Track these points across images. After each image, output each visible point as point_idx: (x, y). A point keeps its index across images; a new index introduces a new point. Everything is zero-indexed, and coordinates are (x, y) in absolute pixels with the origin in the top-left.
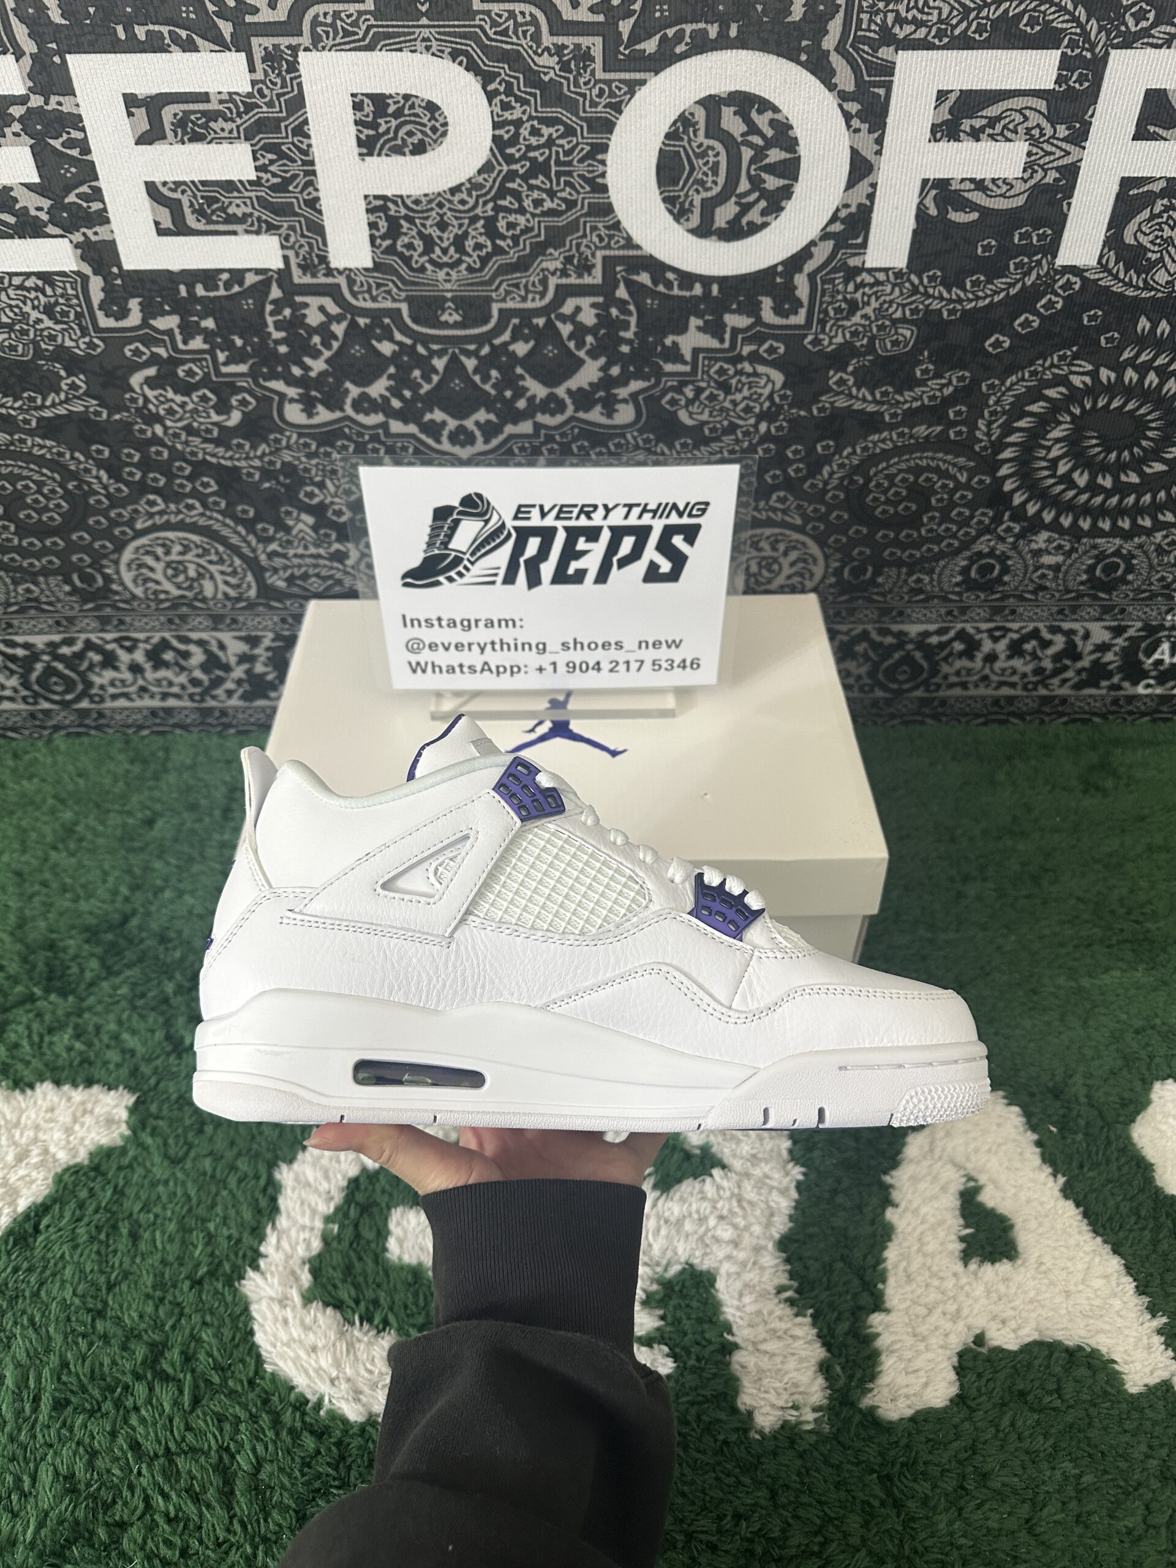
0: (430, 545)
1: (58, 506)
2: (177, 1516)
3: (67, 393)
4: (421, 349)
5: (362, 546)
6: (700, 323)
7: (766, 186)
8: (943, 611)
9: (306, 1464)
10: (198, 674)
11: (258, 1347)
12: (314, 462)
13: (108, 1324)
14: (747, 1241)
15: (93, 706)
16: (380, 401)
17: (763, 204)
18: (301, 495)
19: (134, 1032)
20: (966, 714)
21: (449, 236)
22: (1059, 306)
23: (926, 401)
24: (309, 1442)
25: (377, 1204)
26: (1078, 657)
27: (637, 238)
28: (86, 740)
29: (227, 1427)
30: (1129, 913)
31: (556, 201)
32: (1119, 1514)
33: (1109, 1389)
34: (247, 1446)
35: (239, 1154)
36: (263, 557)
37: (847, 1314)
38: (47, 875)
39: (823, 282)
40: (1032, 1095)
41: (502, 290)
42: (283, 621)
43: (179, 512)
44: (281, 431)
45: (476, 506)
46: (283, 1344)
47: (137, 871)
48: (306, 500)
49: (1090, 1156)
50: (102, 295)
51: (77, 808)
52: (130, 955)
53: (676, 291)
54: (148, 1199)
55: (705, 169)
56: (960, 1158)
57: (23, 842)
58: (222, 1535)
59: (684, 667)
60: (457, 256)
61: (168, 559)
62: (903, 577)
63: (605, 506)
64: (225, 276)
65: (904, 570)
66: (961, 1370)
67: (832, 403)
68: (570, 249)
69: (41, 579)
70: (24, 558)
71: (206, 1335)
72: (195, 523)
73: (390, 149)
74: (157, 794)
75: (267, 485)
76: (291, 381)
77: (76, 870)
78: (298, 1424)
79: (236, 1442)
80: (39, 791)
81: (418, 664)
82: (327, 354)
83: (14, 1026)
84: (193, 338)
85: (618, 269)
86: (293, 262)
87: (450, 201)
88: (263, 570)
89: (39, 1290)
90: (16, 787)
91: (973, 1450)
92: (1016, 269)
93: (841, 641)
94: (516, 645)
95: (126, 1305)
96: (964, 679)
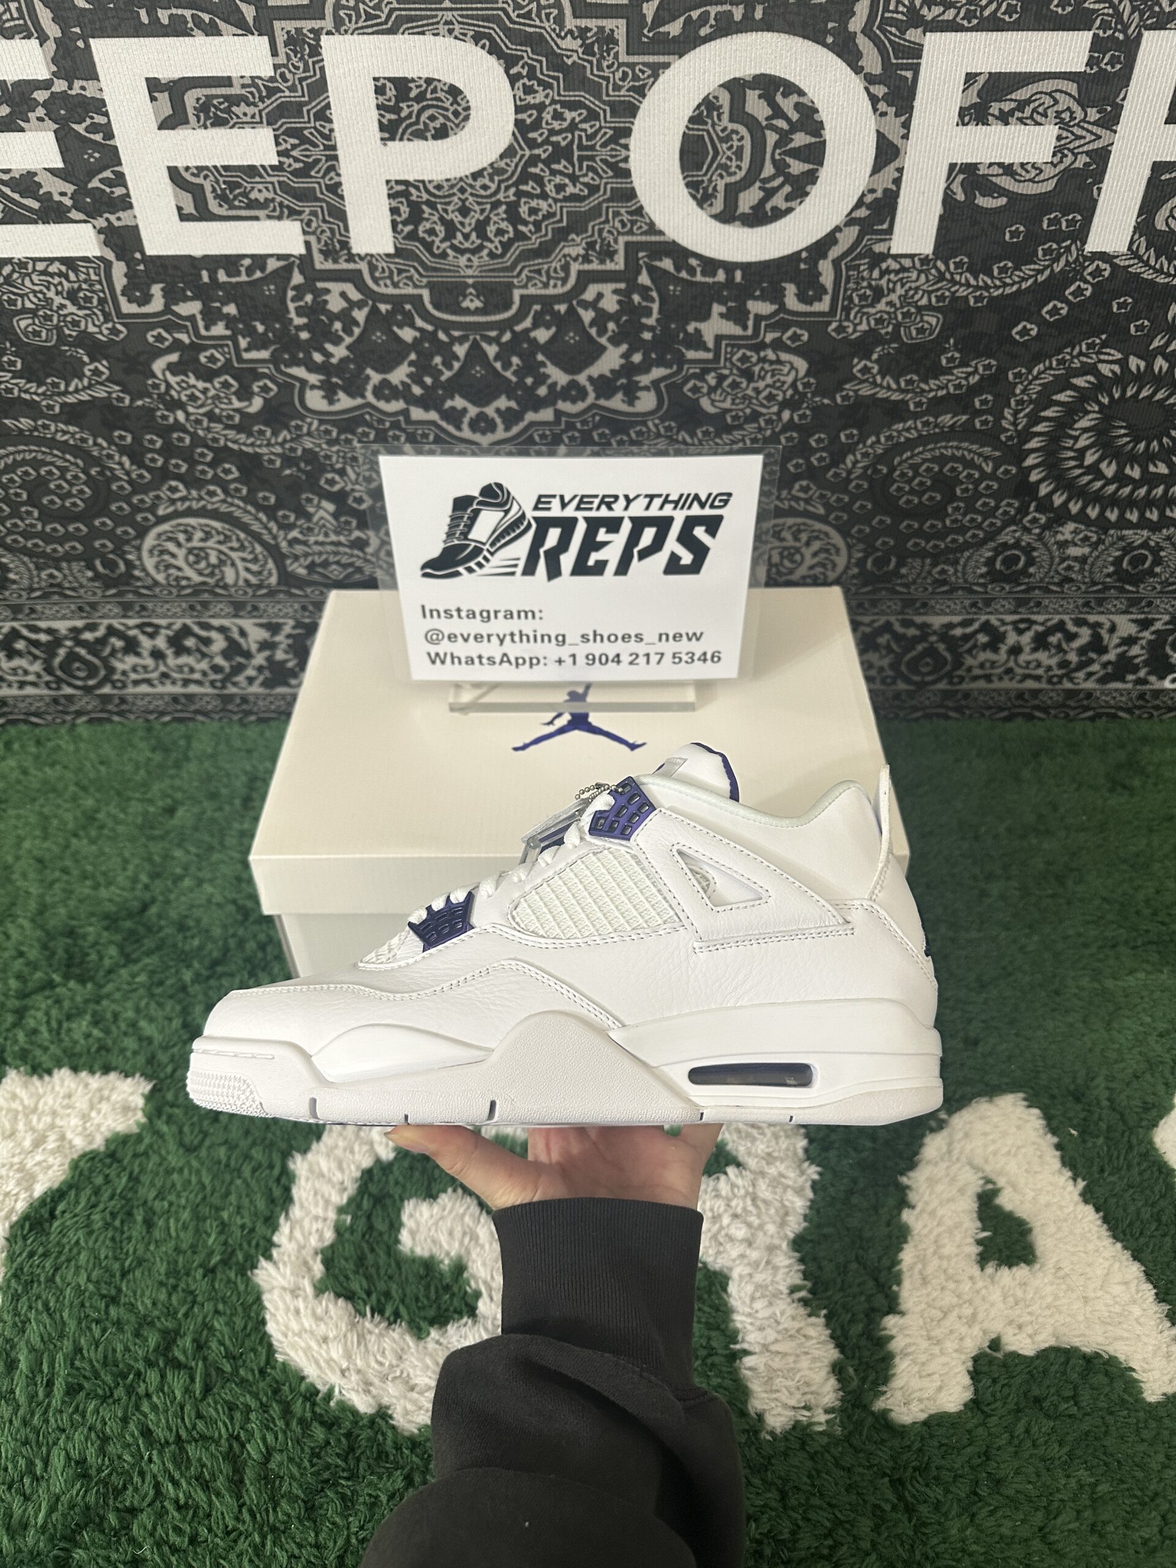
0: (450, 535)
1: (81, 492)
2: (186, 1503)
3: (90, 379)
4: (442, 336)
5: (382, 533)
6: (723, 309)
7: (791, 170)
8: (967, 603)
9: (315, 1454)
10: (219, 661)
11: (270, 1336)
12: (335, 449)
13: (122, 1310)
14: (761, 1240)
15: (115, 692)
16: (401, 387)
17: (787, 189)
19: (151, 1020)
20: (990, 708)
21: (471, 221)
22: (1088, 293)
23: (951, 390)
24: (319, 1433)
25: (391, 1196)
26: (1104, 650)
27: (660, 223)
28: (108, 727)
30: (1155, 914)
31: (579, 186)
32: (1135, 1524)
33: (1126, 1397)
34: (257, 1435)
35: (254, 1144)
36: (284, 545)
37: (862, 1316)
38: (68, 863)
39: (848, 269)
40: (1053, 1097)
41: (523, 276)
42: (304, 608)
43: (201, 498)
44: (302, 418)
45: (496, 496)
46: (295, 1334)
47: (157, 859)
48: (327, 487)
49: (1110, 1160)
50: (125, 281)
51: (98, 795)
52: (149, 943)
53: (699, 278)
54: (163, 1187)
55: (729, 153)
56: (978, 1161)
57: (45, 829)
58: (231, 1523)
59: (705, 660)
60: (479, 242)
61: (189, 545)
62: (927, 568)
63: (626, 497)
64: (247, 262)
65: (928, 561)
66: (975, 1375)
67: (856, 391)
68: (593, 235)
69: (64, 565)
70: (47, 543)
71: (218, 1324)
72: (216, 510)
73: (412, 134)
74: (178, 782)
75: (288, 472)
76: (312, 367)
77: (97, 857)
78: (308, 1415)
79: (246, 1430)
80: (60, 779)
81: (437, 655)
82: (348, 340)
83: (32, 1012)
84: (215, 324)
85: (641, 254)
86: (315, 247)
87: (471, 186)
88: (284, 557)
89: (54, 1275)
90: (39, 774)
91: (987, 1456)
92: (1044, 255)
93: (864, 634)
94: (535, 637)
95: (139, 1292)
96: (989, 672)
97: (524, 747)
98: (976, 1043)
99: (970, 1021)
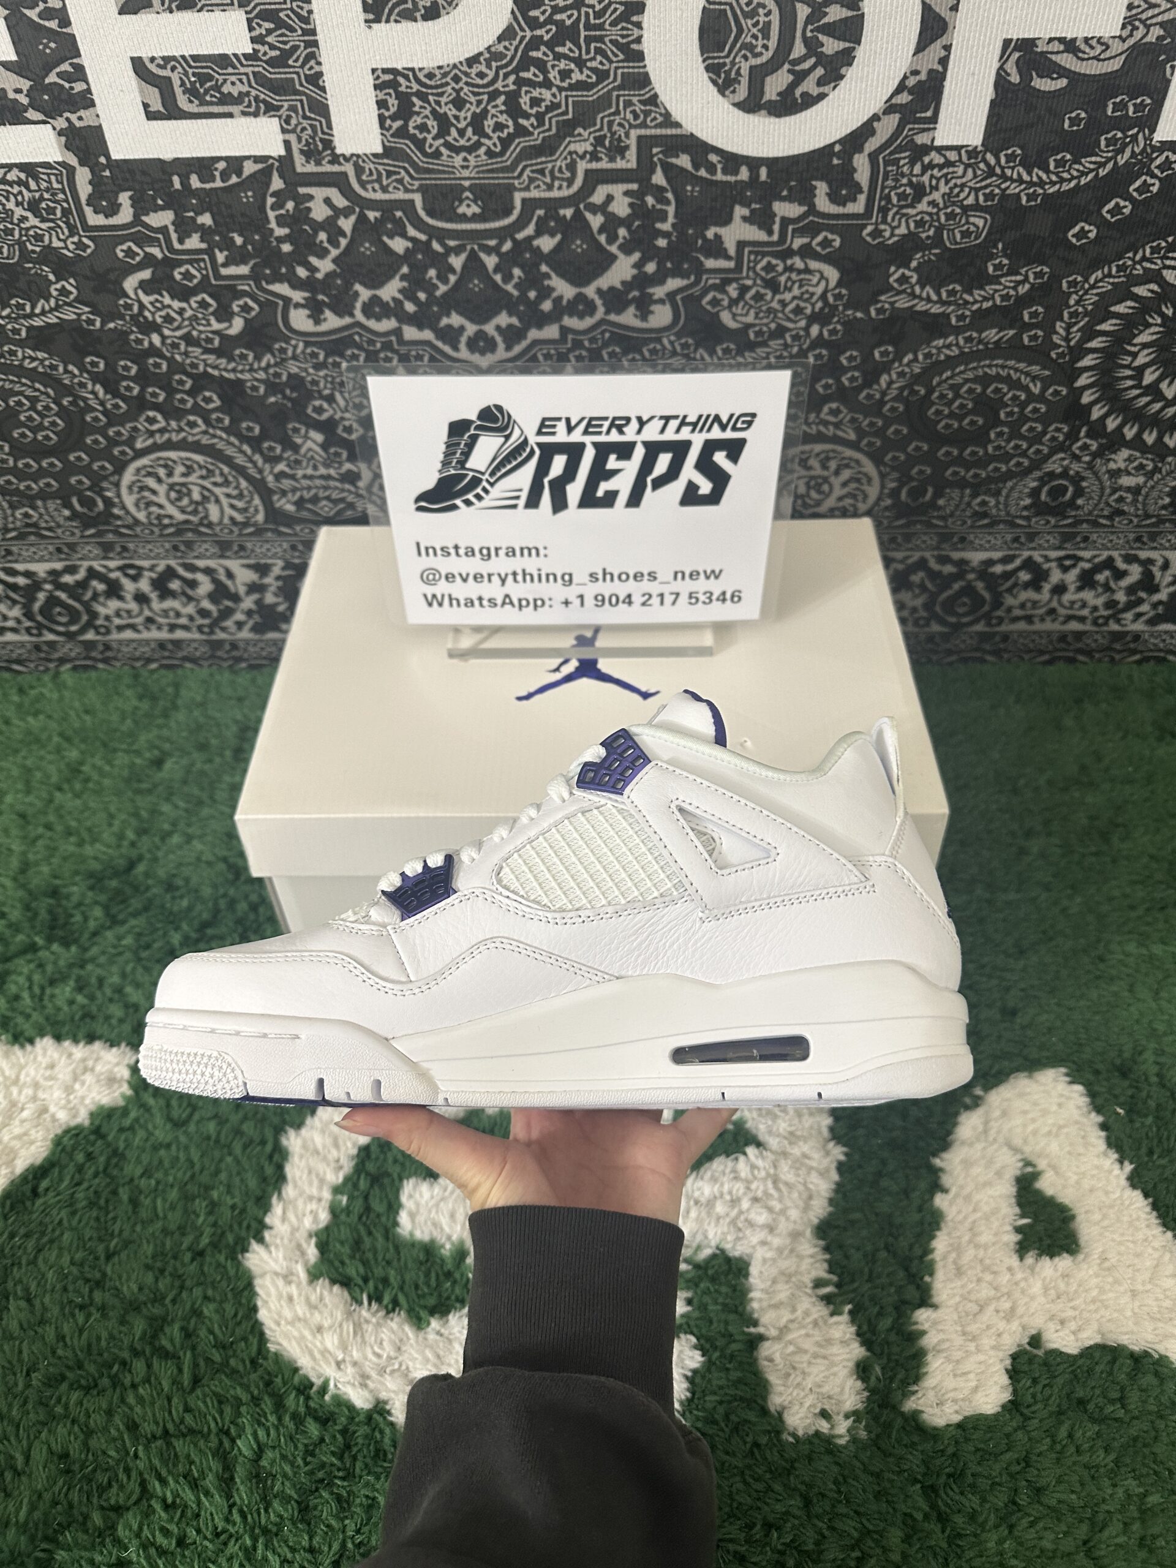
0: (445, 464)
1: (54, 424)
2: (174, 1502)
3: (57, 300)
4: (436, 246)
5: (374, 466)
6: (746, 212)
7: (824, 49)
8: (1009, 537)
9: (309, 1452)
10: (206, 604)
11: (262, 1324)
12: (322, 373)
13: (107, 1295)
14: (783, 1226)
15: (99, 638)
16: (392, 304)
17: (820, 71)
18: (309, 411)
20: (1030, 651)
21: (466, 114)
22: (1155, 189)
23: (998, 302)
24: (313, 1429)
25: (389, 1175)
26: (1154, 589)
27: (677, 115)
28: (93, 674)
29: (228, 1410)
31: (586, 72)
34: (249, 1430)
35: (245, 1118)
36: (270, 479)
37: (890, 1309)
38: (52, 818)
39: (886, 163)
40: (1097, 1072)
41: (525, 176)
42: (294, 548)
43: (181, 430)
44: (287, 340)
45: (496, 420)
46: (288, 1323)
47: (144, 814)
48: (315, 415)
49: (1160, 1141)
50: (90, 189)
51: (83, 746)
52: (136, 904)
53: (720, 176)
54: (150, 1163)
55: (755, 31)
56: (1017, 1142)
57: (28, 782)
58: (221, 1525)
59: (724, 600)
60: (476, 138)
61: (171, 480)
62: (966, 499)
63: (639, 419)
64: (221, 165)
65: (968, 491)
66: (1014, 1374)
67: (892, 304)
68: (601, 129)
69: (39, 503)
70: (20, 481)
71: (208, 1310)
72: (197, 443)
73: (399, 15)
74: (165, 732)
75: (272, 399)
76: (296, 284)
77: (82, 812)
78: (302, 1410)
79: (237, 1425)
80: (44, 729)
81: (434, 596)
82: (334, 252)
83: (13, 977)
84: (189, 236)
85: (655, 150)
86: (295, 147)
87: (467, 74)
88: (271, 492)
89: (36, 1257)
90: (21, 724)
91: (1027, 1462)
92: (1107, 146)
93: (896, 571)
94: (540, 576)
95: (125, 1276)
96: (1029, 612)
97: (528, 697)
98: (1014, 1013)
99: (1008, 989)
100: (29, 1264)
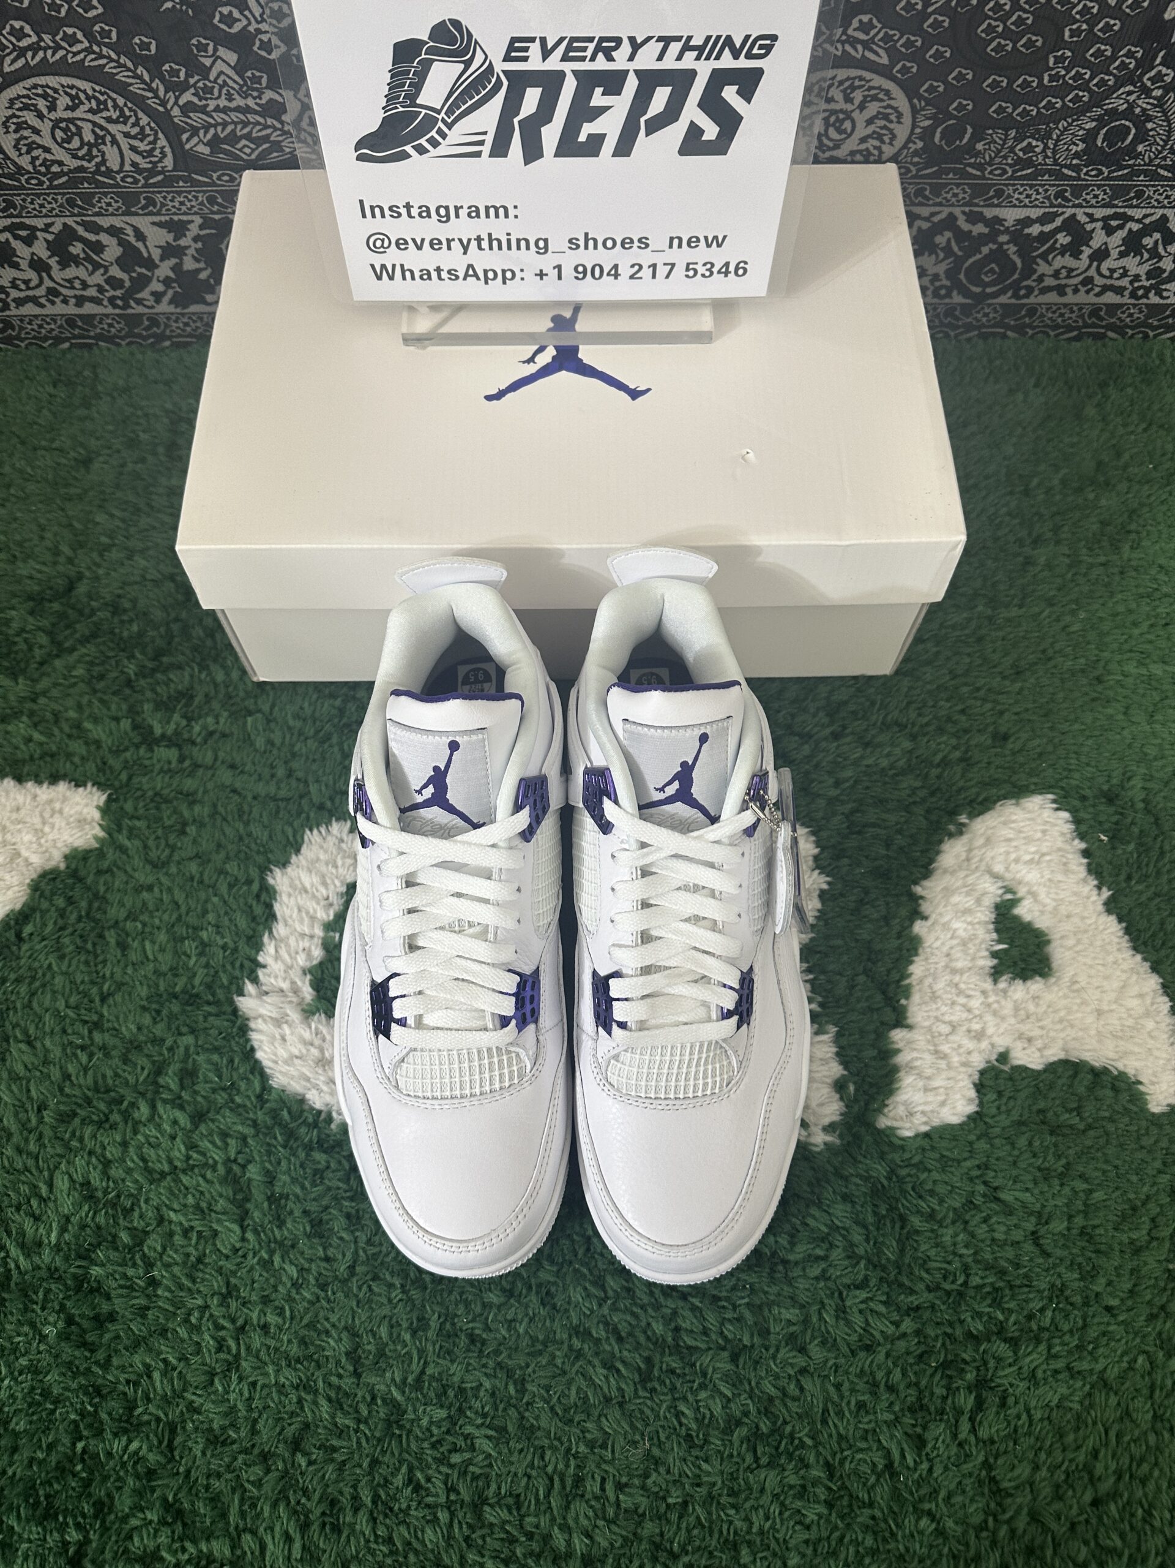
0: (391, 98)
5: (301, 95)
8: (1052, 191)
10: (115, 272)
11: (260, 1064)
13: (106, 1036)
18: (216, 20)
19: (96, 720)
20: (1056, 327)
24: (320, 1156)
29: (233, 1143)
32: (1125, 1227)
33: (1131, 1106)
35: (225, 857)
36: (176, 111)
40: (1084, 799)
42: (212, 200)
43: (57, 48)
46: (284, 1061)
47: (78, 525)
48: (224, 27)
49: (1139, 867)
52: (82, 629)
54: (133, 906)
56: (998, 868)
58: (237, 1243)
59: (727, 273)
61: (53, 116)
62: (1010, 143)
63: (632, 40)
65: (1013, 133)
72: (80, 64)
74: (89, 426)
75: (169, 5)
79: (244, 1154)
81: (383, 267)
88: (179, 130)
89: (30, 1002)
91: (986, 1166)
93: (920, 229)
94: (509, 241)
95: (122, 1016)
96: (1063, 282)
97: (500, 395)
98: (1005, 738)
99: (1001, 713)
100: (24, 1008)
